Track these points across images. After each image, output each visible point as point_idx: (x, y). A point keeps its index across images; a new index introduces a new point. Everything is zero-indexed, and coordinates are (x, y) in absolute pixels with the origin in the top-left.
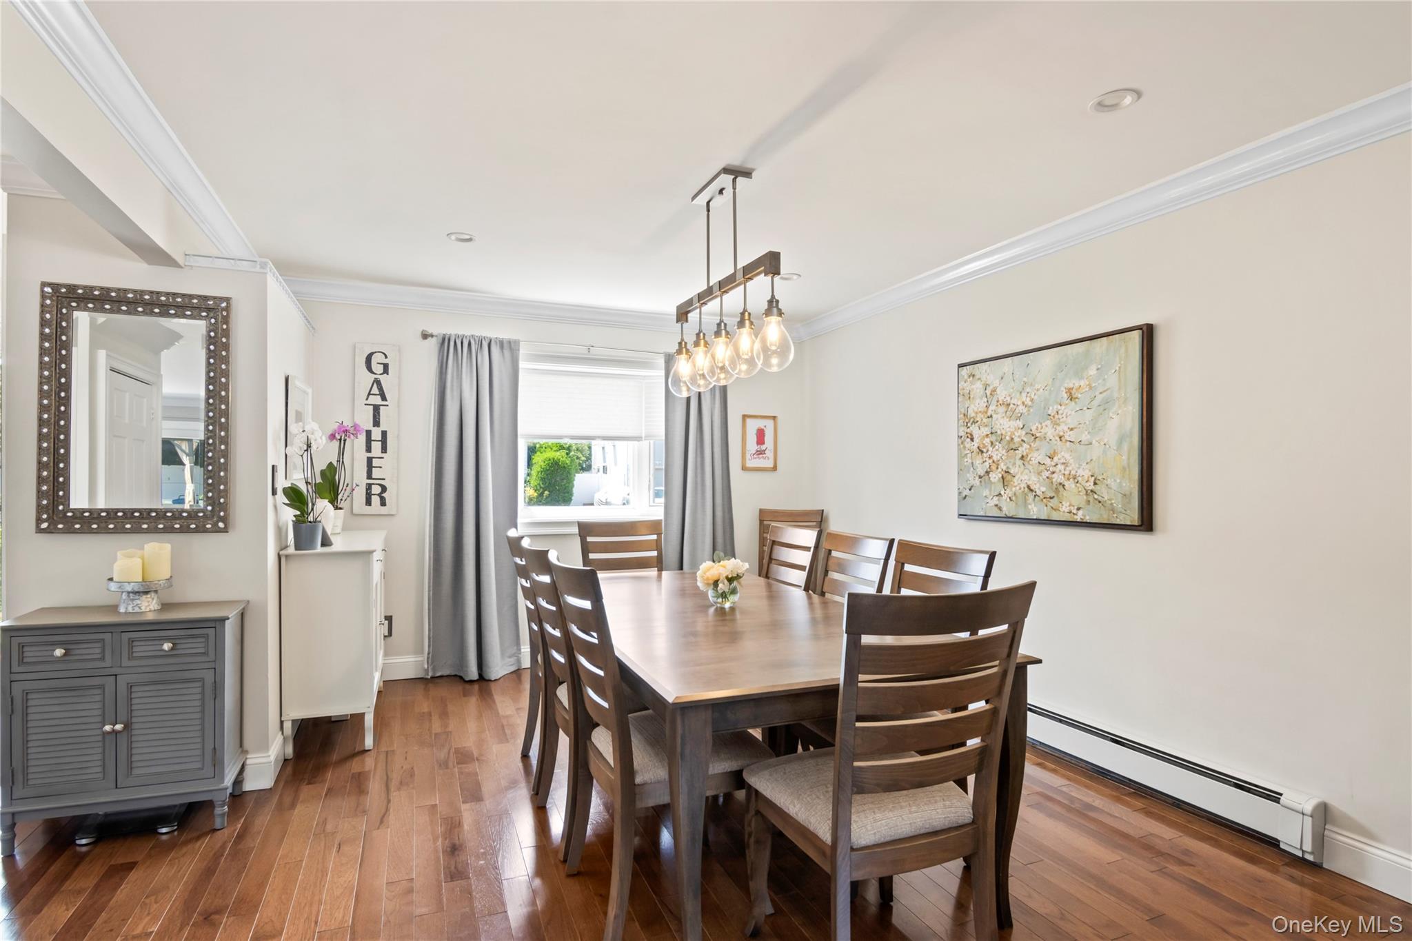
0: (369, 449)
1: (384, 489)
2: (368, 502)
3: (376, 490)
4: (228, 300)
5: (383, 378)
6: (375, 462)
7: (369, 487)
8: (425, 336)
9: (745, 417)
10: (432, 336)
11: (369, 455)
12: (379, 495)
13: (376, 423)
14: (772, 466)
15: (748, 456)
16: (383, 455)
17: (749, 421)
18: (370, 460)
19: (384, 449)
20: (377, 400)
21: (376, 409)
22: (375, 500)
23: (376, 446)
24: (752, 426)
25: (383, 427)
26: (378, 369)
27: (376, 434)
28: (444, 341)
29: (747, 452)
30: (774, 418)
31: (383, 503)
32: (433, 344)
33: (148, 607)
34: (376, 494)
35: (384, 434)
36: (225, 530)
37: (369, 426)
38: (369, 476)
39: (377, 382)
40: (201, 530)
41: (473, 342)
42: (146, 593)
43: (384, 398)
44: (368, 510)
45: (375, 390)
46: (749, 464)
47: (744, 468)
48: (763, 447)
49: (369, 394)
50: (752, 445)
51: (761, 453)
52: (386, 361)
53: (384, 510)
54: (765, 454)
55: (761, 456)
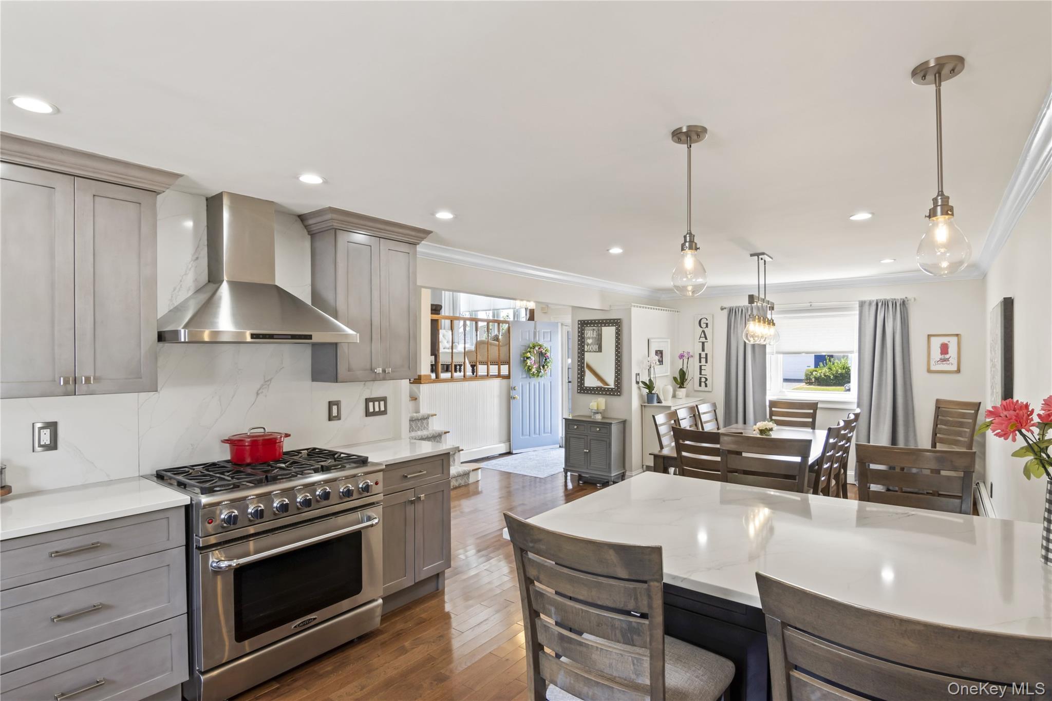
0: (700, 362)
1: (706, 379)
2: (700, 385)
3: (703, 380)
4: (620, 319)
5: (706, 330)
6: (703, 367)
7: (701, 378)
8: (722, 309)
9: (929, 336)
10: (725, 308)
11: (701, 364)
12: (705, 382)
13: (703, 350)
14: (956, 369)
15: (932, 363)
16: (706, 364)
17: (933, 339)
18: (701, 366)
19: (706, 362)
20: (703, 340)
21: (703, 343)
22: (703, 384)
23: (703, 360)
24: (936, 343)
25: (706, 352)
26: (704, 325)
27: (703, 355)
28: (731, 310)
29: (931, 360)
30: (957, 335)
31: (706, 386)
32: (726, 312)
33: (598, 417)
34: (703, 381)
35: (706, 355)
36: (619, 395)
37: (701, 352)
38: (701, 374)
39: (703, 332)
40: (614, 395)
41: (744, 309)
42: (598, 413)
43: (706, 339)
44: (700, 389)
45: (703, 335)
46: (933, 368)
47: (929, 371)
48: (947, 356)
49: (700, 337)
50: (936, 354)
51: (944, 360)
52: (707, 322)
53: (706, 389)
54: (948, 361)
55: (944, 362)
